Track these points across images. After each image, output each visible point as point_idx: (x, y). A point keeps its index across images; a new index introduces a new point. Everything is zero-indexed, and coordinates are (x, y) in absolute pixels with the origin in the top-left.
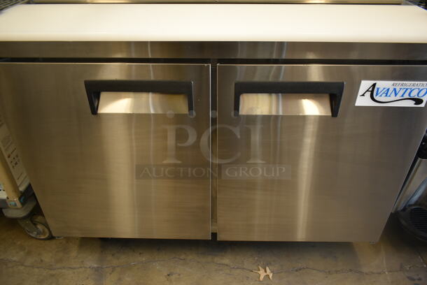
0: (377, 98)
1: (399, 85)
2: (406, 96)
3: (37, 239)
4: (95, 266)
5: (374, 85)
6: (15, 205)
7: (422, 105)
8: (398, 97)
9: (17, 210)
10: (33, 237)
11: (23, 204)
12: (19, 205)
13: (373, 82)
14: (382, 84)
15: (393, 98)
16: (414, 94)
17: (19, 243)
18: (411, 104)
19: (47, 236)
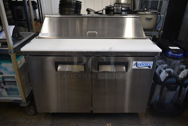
0: (138, 66)
1: (144, 62)
2: (146, 65)
3: (29, 115)
4: (51, 123)
5: (137, 63)
6: (24, 102)
7: (151, 68)
8: (144, 66)
9: (24, 104)
10: (28, 114)
11: (26, 102)
12: (25, 102)
13: (136, 62)
14: (139, 62)
15: (142, 66)
16: (148, 65)
17: (23, 116)
18: (148, 68)
19: (33, 113)
